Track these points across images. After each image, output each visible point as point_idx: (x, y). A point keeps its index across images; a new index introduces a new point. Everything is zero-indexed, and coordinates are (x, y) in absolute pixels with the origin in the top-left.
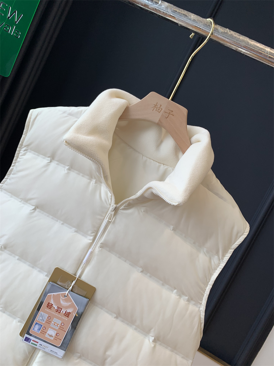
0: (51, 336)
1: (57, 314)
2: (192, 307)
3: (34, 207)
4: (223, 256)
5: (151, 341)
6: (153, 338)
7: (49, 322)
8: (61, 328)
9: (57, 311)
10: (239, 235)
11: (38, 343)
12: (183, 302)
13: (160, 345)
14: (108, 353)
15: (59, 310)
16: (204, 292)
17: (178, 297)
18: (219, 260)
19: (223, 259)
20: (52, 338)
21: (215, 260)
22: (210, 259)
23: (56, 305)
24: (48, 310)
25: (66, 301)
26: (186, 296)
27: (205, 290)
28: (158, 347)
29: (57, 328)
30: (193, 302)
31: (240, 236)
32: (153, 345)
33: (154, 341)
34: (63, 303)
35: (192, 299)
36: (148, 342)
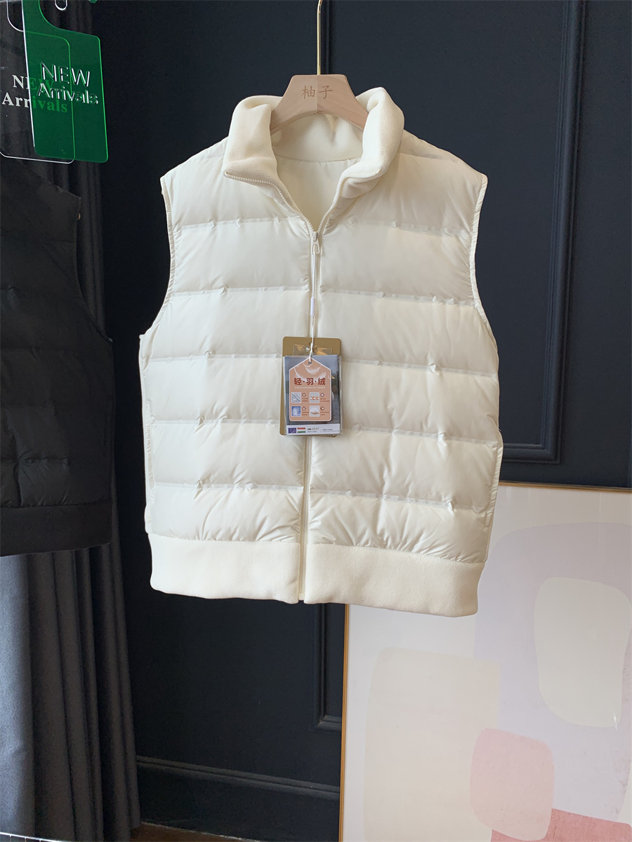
0: (315, 413)
1: (310, 387)
2: (463, 309)
3: (223, 289)
4: (471, 225)
5: (433, 370)
6: (435, 366)
7: (305, 399)
8: (323, 399)
9: (308, 383)
10: (477, 190)
11: (304, 428)
12: (449, 306)
13: (447, 371)
14: (389, 407)
15: (310, 382)
16: (470, 282)
17: (441, 304)
18: (468, 233)
19: (472, 230)
20: (319, 415)
21: (463, 235)
22: (457, 237)
23: (304, 378)
24: (298, 387)
25: (313, 367)
26: (451, 298)
27: (470, 278)
28: (445, 374)
29: (318, 402)
30: (463, 302)
31: (479, 191)
32: (438, 374)
33: (438, 369)
34: (312, 372)
35: (459, 299)
36: (431, 373)
